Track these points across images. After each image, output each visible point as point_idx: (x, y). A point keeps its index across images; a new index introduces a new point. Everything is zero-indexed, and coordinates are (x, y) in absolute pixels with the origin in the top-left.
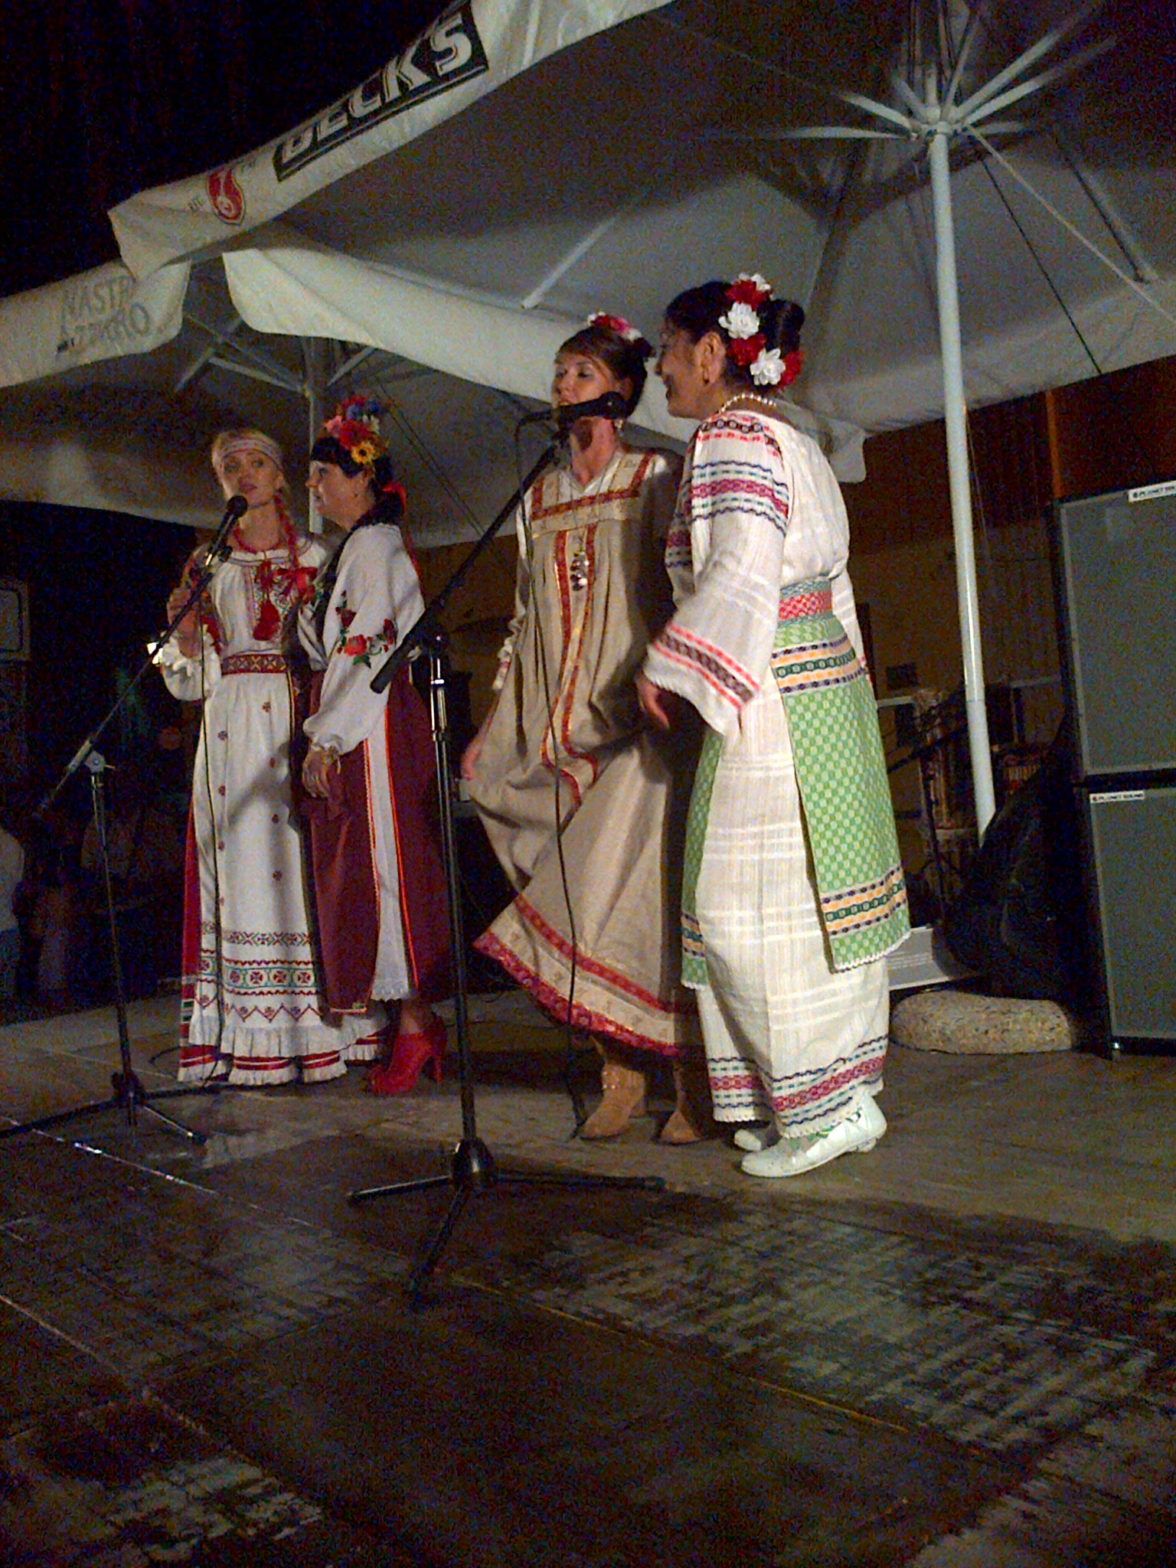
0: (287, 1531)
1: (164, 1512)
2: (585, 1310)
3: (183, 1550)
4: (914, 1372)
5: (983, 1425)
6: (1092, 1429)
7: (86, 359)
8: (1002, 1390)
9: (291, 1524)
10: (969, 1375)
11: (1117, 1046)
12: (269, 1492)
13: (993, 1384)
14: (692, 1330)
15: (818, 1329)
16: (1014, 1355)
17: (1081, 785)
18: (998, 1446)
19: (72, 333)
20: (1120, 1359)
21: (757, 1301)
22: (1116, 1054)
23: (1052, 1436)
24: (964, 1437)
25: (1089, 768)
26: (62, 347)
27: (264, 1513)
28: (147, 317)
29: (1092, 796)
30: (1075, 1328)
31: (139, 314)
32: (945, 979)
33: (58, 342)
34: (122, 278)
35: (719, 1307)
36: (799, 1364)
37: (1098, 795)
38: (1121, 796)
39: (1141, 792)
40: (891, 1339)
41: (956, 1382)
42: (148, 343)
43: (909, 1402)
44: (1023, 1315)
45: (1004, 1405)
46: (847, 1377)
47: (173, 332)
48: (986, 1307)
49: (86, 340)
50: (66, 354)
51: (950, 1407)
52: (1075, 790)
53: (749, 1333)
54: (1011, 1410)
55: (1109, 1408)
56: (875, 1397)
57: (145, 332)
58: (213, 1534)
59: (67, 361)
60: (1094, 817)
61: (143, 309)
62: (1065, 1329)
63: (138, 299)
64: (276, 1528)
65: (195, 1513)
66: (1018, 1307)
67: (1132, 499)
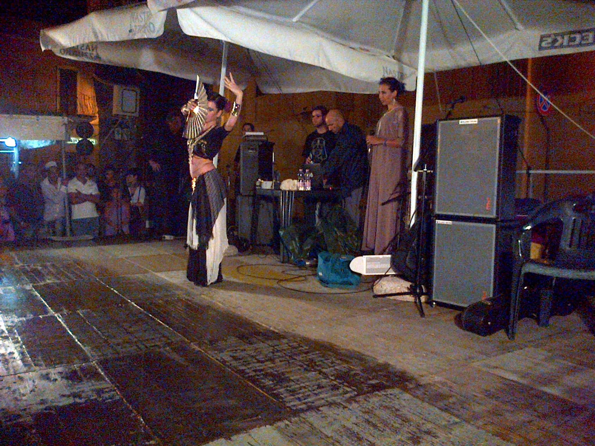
0: (110, 400)
1: (83, 392)
2: (219, 358)
3: (83, 401)
4: (290, 387)
5: (297, 402)
6: (321, 408)
7: (136, 37)
8: (309, 396)
9: (111, 398)
10: (303, 390)
11: (434, 303)
12: (111, 391)
13: (306, 394)
14: (243, 368)
15: (276, 373)
16: (320, 387)
17: (434, 217)
18: (294, 408)
19: (134, 28)
20: (347, 392)
21: (265, 363)
22: (434, 306)
23: (310, 408)
24: (288, 405)
25: (437, 212)
26: (130, 31)
27: (106, 395)
28: (154, 27)
29: (437, 221)
30: (342, 383)
31: (151, 26)
32: (394, 273)
33: (129, 29)
34: (148, 12)
35: (254, 363)
36: (263, 381)
37: (438, 221)
38: (445, 222)
39: (450, 222)
40: (292, 378)
41: (298, 392)
42: (154, 35)
43: (282, 394)
44: (332, 378)
45: (305, 399)
46: (272, 386)
47: (161, 33)
48: (325, 374)
49: (137, 30)
50: (131, 33)
51: (292, 397)
52: (432, 218)
53: (255, 371)
54: (306, 400)
55: (330, 404)
56: (275, 392)
57: (153, 32)
58: (92, 398)
59: (131, 37)
60: (437, 227)
61: (153, 25)
62: (340, 383)
63: (151, 21)
64: (107, 399)
65: (90, 393)
66: (332, 376)
67: (460, 123)
